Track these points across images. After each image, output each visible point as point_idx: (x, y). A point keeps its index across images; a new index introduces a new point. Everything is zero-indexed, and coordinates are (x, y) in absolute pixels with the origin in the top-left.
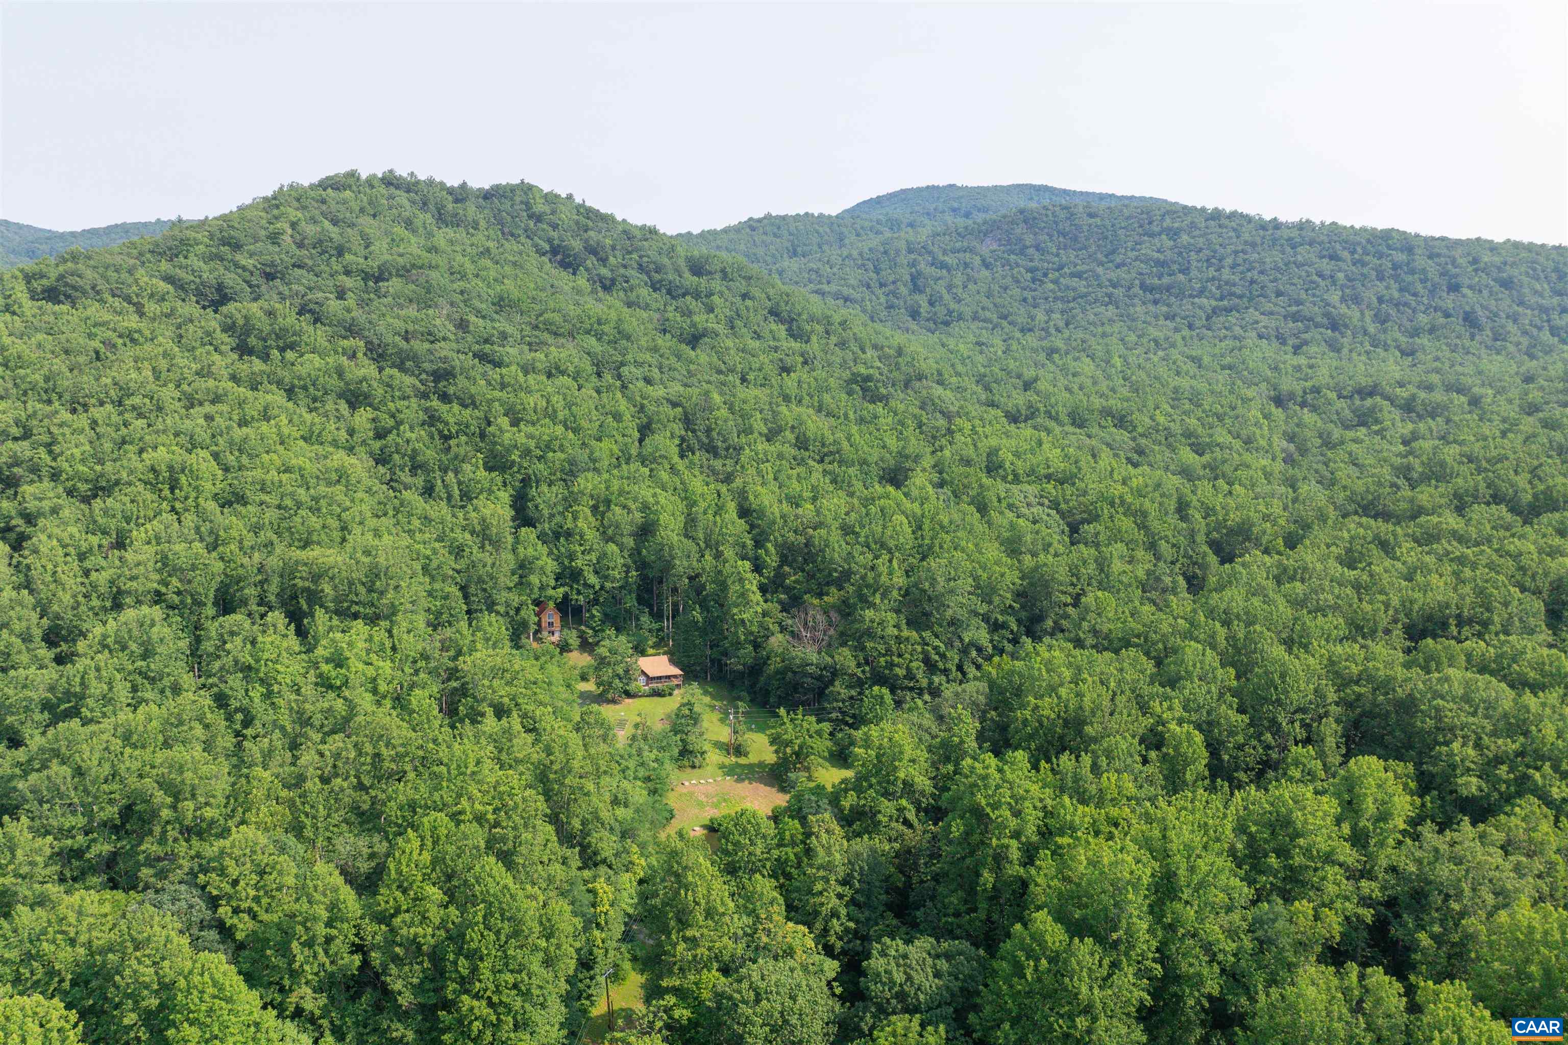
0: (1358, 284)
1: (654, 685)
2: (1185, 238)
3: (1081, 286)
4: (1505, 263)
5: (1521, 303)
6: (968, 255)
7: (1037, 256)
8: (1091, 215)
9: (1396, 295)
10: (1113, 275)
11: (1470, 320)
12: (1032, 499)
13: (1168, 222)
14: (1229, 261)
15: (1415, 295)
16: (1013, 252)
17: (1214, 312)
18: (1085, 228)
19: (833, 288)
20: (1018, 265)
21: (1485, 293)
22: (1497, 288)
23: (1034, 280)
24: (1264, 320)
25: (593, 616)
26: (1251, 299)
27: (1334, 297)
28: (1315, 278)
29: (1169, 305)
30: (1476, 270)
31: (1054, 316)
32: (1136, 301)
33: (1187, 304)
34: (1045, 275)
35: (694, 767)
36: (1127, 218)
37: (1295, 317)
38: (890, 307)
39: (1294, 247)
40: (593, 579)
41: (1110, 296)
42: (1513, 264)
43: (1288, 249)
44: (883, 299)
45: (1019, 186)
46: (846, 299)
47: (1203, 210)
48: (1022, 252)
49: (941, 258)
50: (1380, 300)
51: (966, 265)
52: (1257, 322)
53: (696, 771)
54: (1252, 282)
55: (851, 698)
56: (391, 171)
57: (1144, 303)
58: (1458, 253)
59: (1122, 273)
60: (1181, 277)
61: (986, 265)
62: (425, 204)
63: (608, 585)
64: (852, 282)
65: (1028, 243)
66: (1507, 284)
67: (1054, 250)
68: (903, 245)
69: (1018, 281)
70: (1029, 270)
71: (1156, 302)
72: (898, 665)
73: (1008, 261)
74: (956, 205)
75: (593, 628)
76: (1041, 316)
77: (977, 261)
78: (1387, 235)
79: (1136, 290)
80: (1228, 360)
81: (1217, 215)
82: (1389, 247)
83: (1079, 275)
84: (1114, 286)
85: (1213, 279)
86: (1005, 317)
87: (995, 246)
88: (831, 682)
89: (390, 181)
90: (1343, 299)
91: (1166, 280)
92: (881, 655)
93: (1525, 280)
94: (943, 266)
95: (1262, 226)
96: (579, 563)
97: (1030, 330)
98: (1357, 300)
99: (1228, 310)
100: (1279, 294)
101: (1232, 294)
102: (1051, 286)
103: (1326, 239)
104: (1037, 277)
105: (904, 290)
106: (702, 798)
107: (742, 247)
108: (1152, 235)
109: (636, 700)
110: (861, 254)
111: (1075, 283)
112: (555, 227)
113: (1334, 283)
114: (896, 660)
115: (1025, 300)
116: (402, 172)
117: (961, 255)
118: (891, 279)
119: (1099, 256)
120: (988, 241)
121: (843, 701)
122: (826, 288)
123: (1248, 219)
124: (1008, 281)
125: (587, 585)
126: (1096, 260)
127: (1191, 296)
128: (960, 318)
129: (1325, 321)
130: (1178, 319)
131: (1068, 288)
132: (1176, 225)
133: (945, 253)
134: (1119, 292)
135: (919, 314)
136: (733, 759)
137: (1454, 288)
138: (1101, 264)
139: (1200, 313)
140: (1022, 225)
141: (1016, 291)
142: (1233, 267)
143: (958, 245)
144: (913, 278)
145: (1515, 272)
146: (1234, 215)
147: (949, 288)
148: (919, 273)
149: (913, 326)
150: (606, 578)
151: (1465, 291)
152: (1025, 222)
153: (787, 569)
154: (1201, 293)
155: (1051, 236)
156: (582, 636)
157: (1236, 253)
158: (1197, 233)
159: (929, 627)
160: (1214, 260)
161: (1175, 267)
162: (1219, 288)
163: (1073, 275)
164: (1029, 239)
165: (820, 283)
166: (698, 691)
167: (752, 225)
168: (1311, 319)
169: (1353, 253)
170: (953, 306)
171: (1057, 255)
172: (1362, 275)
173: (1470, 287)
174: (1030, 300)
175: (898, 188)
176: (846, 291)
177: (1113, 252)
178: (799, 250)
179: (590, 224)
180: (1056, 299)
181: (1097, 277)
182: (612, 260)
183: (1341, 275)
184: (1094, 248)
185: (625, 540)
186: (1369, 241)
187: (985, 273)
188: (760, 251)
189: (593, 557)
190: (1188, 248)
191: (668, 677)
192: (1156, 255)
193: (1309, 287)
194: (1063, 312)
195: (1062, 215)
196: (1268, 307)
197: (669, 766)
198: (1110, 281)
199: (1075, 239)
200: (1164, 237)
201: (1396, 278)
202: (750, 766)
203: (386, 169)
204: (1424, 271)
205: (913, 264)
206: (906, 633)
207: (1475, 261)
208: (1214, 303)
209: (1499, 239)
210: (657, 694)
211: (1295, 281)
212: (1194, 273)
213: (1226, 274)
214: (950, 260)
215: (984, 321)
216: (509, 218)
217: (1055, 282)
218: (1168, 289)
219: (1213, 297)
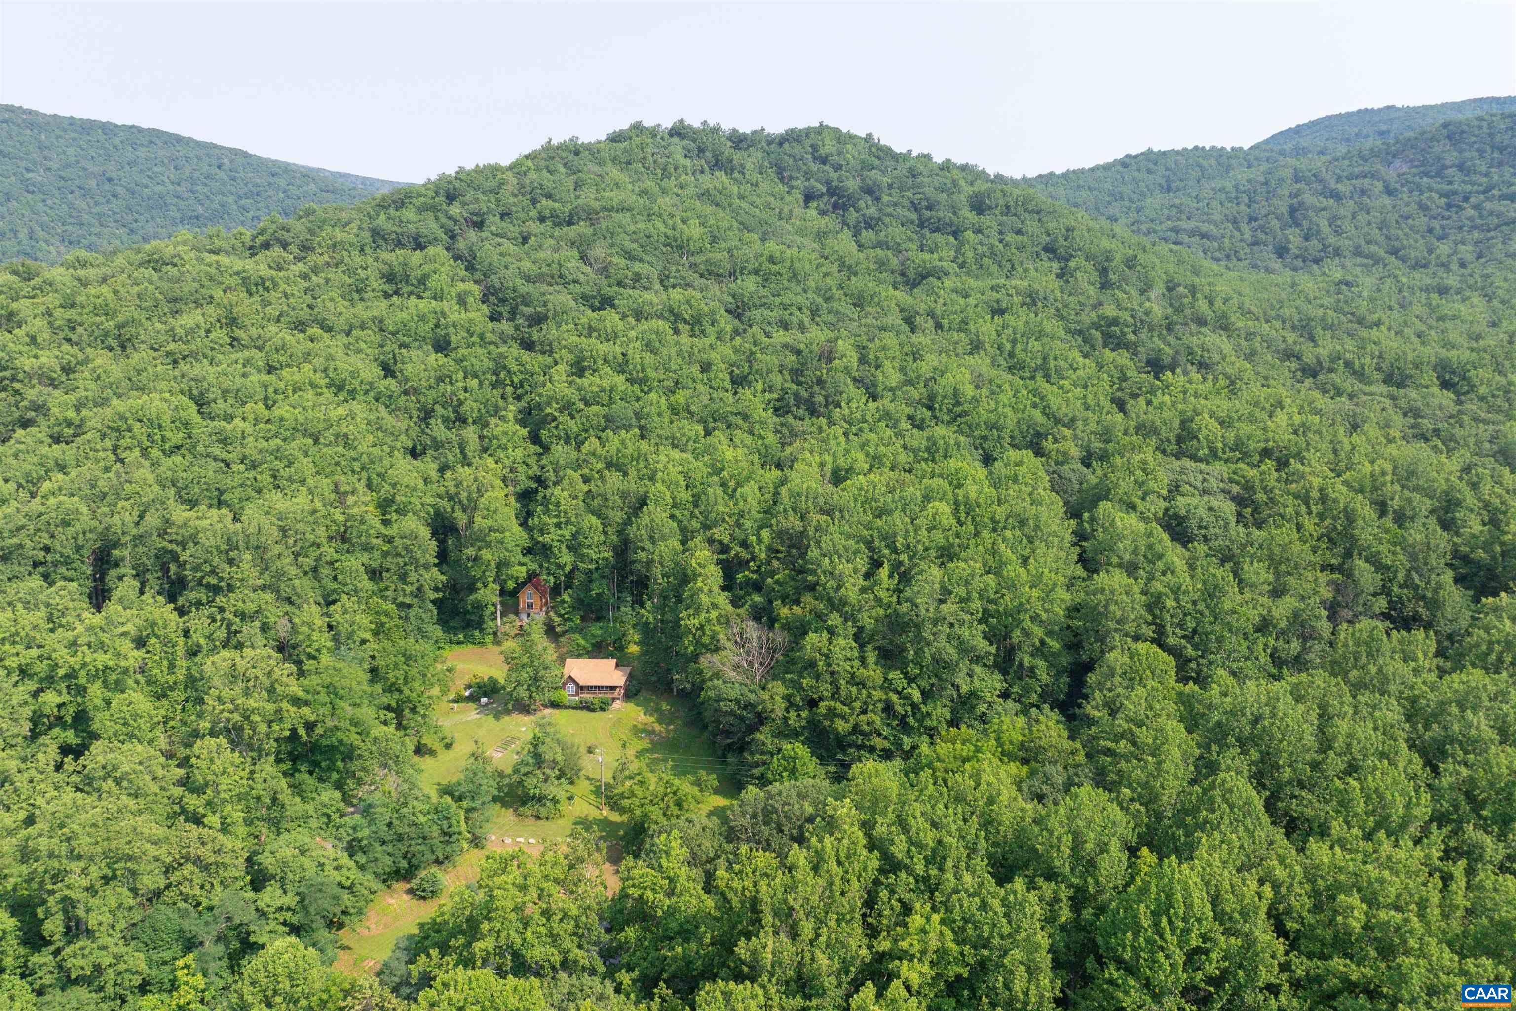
1: (586, 696)
6: (1367, 181)
7: (1458, 176)
12: (1213, 484)
16: (1426, 174)
19: (1192, 224)
20: (1430, 189)
23: (1449, 206)
31: (1461, 248)
34: (1466, 199)
38: (1256, 243)
40: (567, 558)
44: (1248, 235)
45: (1475, 101)
46: (1203, 236)
48: (1439, 174)
49: (1333, 185)
51: (1363, 192)
56: (681, 122)
61: (1389, 192)
62: (701, 150)
64: (1217, 217)
65: (1448, 163)
67: (1484, 169)
68: (1288, 173)
69: (1426, 209)
70: (1441, 195)
72: (843, 717)
73: (1418, 184)
74: (1384, 128)
76: (1444, 249)
77: (1379, 186)
86: (1394, 252)
87: (1404, 169)
88: (757, 727)
89: (679, 131)
94: (1337, 196)
97: (1425, 266)
102: (1471, 212)
104: (1454, 202)
105: (1275, 223)
107: (1108, 186)
109: (565, 712)
110: (1236, 187)
111: (1503, 207)
112: (837, 168)
115: (1430, 231)
116: (695, 122)
117: (1359, 181)
118: (1264, 212)
120: (1397, 163)
122: (1184, 224)
124: (1413, 209)
128: (1338, 252)
131: (1491, 213)
133: (1339, 180)
135: (1288, 250)
136: (605, 812)
140: (1445, 141)
141: (1421, 221)
143: (1358, 170)
144: (1293, 211)
147: (1332, 221)
148: (1301, 204)
149: (1276, 264)
150: (581, 557)
152: (1449, 137)
155: (1481, 152)
163: (1503, 197)
164: (1451, 158)
165: (1179, 219)
167: (1126, 163)
170: (1332, 240)
171: (1486, 175)
174: (1437, 230)
175: (1321, 114)
176: (1204, 227)
178: (1173, 185)
179: (877, 162)
180: (1474, 227)
182: (886, 199)
185: (611, 514)
187: (1387, 201)
188: (1126, 190)
189: (567, 533)
191: (614, 688)
194: (1476, 243)
203: (676, 119)
205: (1296, 195)
210: (586, 706)
214: (1344, 188)
215: (1367, 257)
216: (791, 161)
217: (1476, 207)
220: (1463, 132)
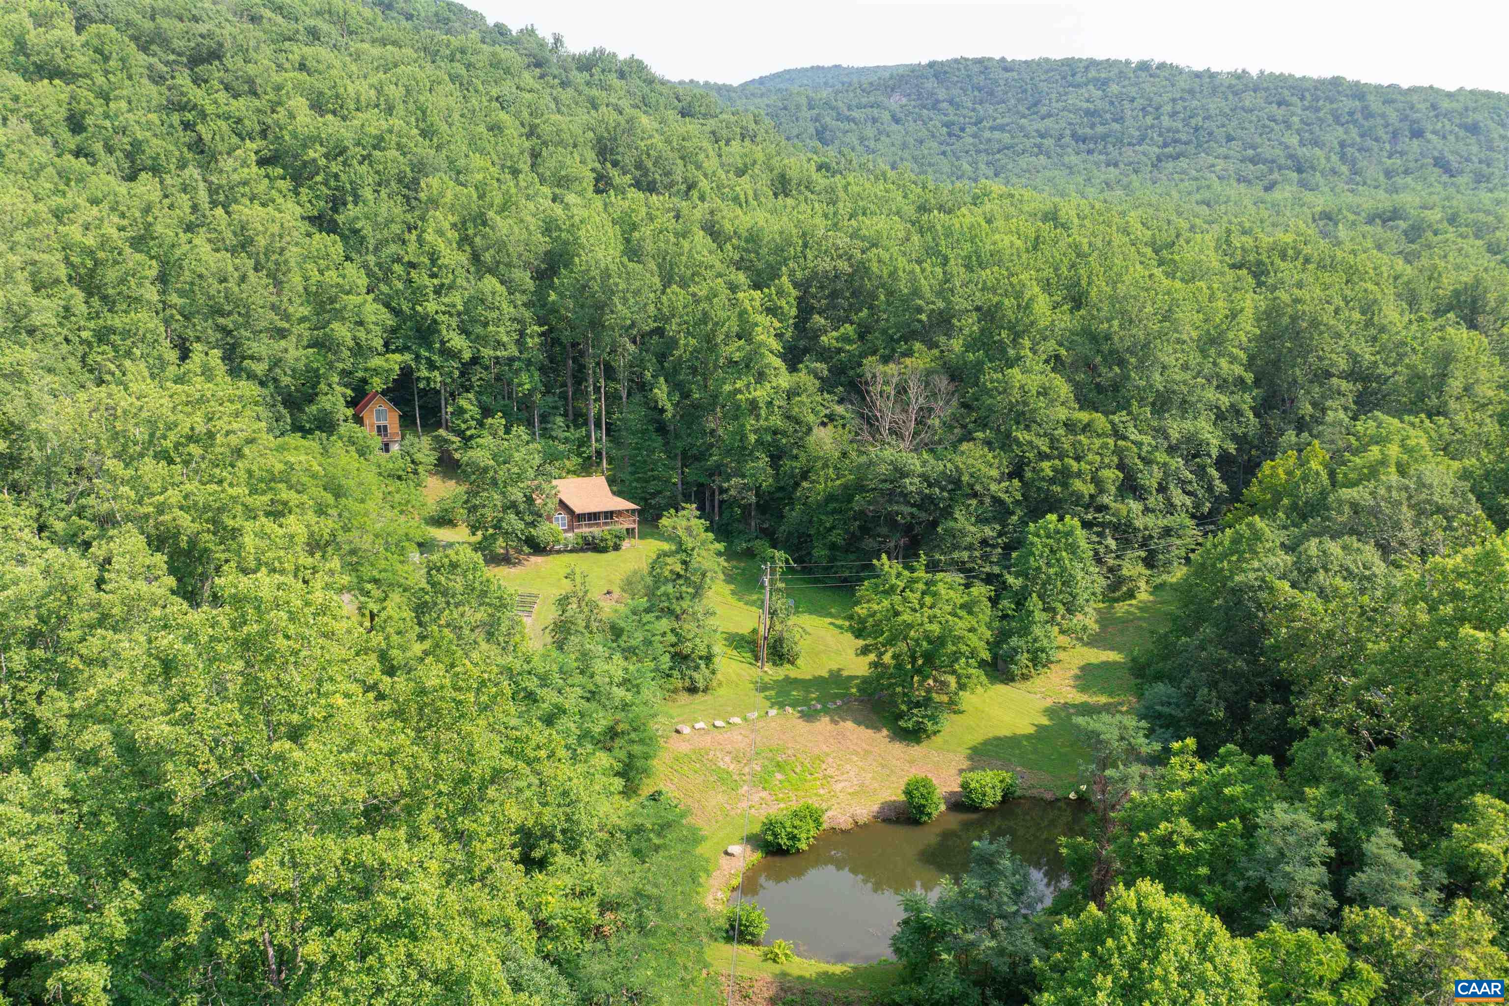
0: (1316, 129)
1: (585, 530)
2: (1114, 88)
3: (1006, 138)
4: (1467, 109)
5: (1491, 149)
6: (875, 111)
7: (951, 110)
8: (1006, 69)
9: (1358, 139)
10: (1041, 126)
11: (1441, 163)
13: (1092, 74)
14: (1168, 108)
15: (1377, 140)
16: (924, 107)
17: (1159, 160)
18: (1002, 82)
20: (931, 119)
21: (1452, 138)
22: (1462, 133)
23: (950, 135)
24: (1220, 164)
25: (461, 411)
26: (1199, 146)
27: (1294, 141)
28: (1267, 122)
29: (1107, 154)
30: (1437, 116)
32: (1070, 150)
33: (1128, 152)
34: (963, 130)
35: (692, 690)
36: (1047, 72)
37: (1254, 161)
39: (1236, 94)
40: (457, 341)
41: (1039, 146)
42: (1475, 110)
43: (1231, 97)
47: (1128, 63)
48: (935, 106)
49: (846, 112)
50: (1342, 145)
51: (874, 120)
52: (1213, 166)
53: (699, 697)
54: (1196, 129)
55: (984, 542)
57: (1078, 154)
58: (1415, 98)
59: (1048, 122)
60: (1116, 126)
61: (897, 121)
63: (487, 352)
65: (940, 97)
66: (1473, 129)
67: (970, 105)
68: (804, 101)
69: (933, 136)
70: (944, 125)
71: (1090, 152)
73: (920, 116)
75: (460, 433)
76: (966, 166)
77: (886, 116)
78: (1336, 82)
79: (1067, 139)
80: (1198, 197)
81: (1144, 66)
82: (1339, 92)
83: (1001, 128)
84: (1042, 136)
85: (1152, 127)
87: (904, 101)
88: (947, 513)
90: (1302, 143)
91: (1100, 129)
92: (1042, 456)
93: (1492, 125)
95: (1198, 75)
96: (431, 307)
98: (1316, 143)
99: (1176, 157)
100: (1230, 139)
101: (1176, 141)
102: (971, 140)
103: (1271, 86)
104: (953, 131)
106: (726, 763)
108: (1078, 86)
109: (551, 558)
111: (997, 135)
113: (1289, 127)
114: (1074, 466)
117: (869, 110)
119: (1021, 108)
120: (896, 97)
121: (970, 548)
123: (1180, 71)
124: (924, 133)
125: (448, 353)
126: (1018, 112)
127: (1129, 144)
129: (1289, 162)
130: (1122, 166)
131: (989, 140)
132: (1103, 75)
133: (849, 108)
134: (1048, 142)
136: (769, 669)
137: (1418, 134)
138: (1024, 116)
139: (1144, 159)
140: (932, 79)
141: (933, 145)
142: (1173, 115)
143: (864, 100)
145: (1478, 117)
146: (1162, 66)
147: (862, 139)
148: (825, 128)
150: (483, 339)
151: (1429, 136)
152: (936, 76)
153: (818, 320)
154: (1142, 140)
155: (964, 90)
156: (441, 445)
157: (1174, 100)
158: (1126, 82)
159: (1125, 406)
160: (1151, 108)
161: (1108, 116)
162: (1160, 135)
163: (992, 129)
164: (942, 94)
166: (699, 524)
168: (1273, 161)
169: (1303, 98)
171: (974, 110)
172: (1319, 119)
173: (1434, 132)
174: (949, 153)
175: (780, 69)
177: (1035, 105)
180: (978, 152)
181: (1022, 128)
183: (1296, 119)
184: (1013, 101)
185: (516, 274)
186: (1316, 88)
187: (895, 127)
189: (457, 299)
190: (1120, 97)
191: (609, 515)
192: (1085, 105)
193: (1265, 131)
194: (988, 164)
195: (976, 68)
196: (1223, 151)
197: (651, 691)
198: (1037, 131)
199: (991, 93)
200: (1091, 87)
201: (1355, 122)
202: (818, 682)
204: (1383, 116)
205: (816, 119)
206: (1084, 416)
207: (1434, 107)
208: (1156, 150)
209: (1451, 88)
210: (592, 546)
211: (1247, 125)
212: (1129, 122)
213: (1166, 121)
214: (856, 114)
217: (974, 136)
218: (1104, 137)
219: (1154, 143)
220: (946, 72)
